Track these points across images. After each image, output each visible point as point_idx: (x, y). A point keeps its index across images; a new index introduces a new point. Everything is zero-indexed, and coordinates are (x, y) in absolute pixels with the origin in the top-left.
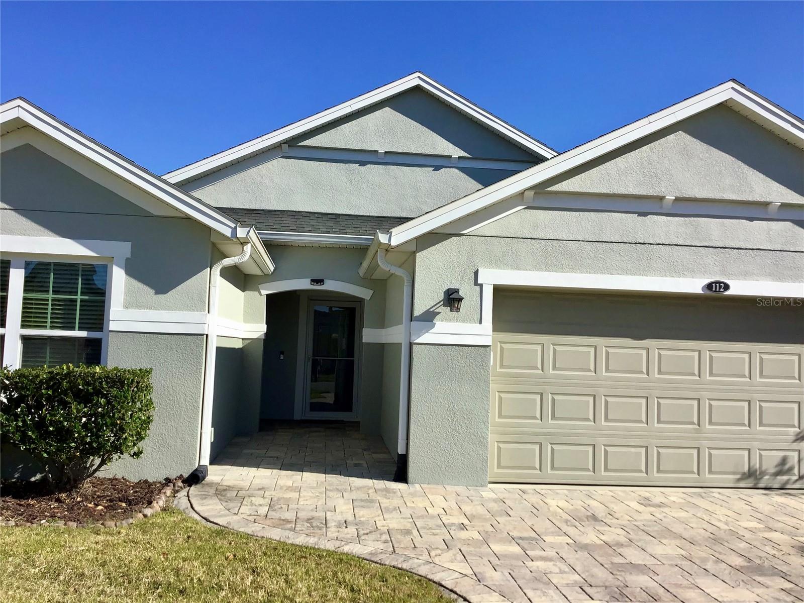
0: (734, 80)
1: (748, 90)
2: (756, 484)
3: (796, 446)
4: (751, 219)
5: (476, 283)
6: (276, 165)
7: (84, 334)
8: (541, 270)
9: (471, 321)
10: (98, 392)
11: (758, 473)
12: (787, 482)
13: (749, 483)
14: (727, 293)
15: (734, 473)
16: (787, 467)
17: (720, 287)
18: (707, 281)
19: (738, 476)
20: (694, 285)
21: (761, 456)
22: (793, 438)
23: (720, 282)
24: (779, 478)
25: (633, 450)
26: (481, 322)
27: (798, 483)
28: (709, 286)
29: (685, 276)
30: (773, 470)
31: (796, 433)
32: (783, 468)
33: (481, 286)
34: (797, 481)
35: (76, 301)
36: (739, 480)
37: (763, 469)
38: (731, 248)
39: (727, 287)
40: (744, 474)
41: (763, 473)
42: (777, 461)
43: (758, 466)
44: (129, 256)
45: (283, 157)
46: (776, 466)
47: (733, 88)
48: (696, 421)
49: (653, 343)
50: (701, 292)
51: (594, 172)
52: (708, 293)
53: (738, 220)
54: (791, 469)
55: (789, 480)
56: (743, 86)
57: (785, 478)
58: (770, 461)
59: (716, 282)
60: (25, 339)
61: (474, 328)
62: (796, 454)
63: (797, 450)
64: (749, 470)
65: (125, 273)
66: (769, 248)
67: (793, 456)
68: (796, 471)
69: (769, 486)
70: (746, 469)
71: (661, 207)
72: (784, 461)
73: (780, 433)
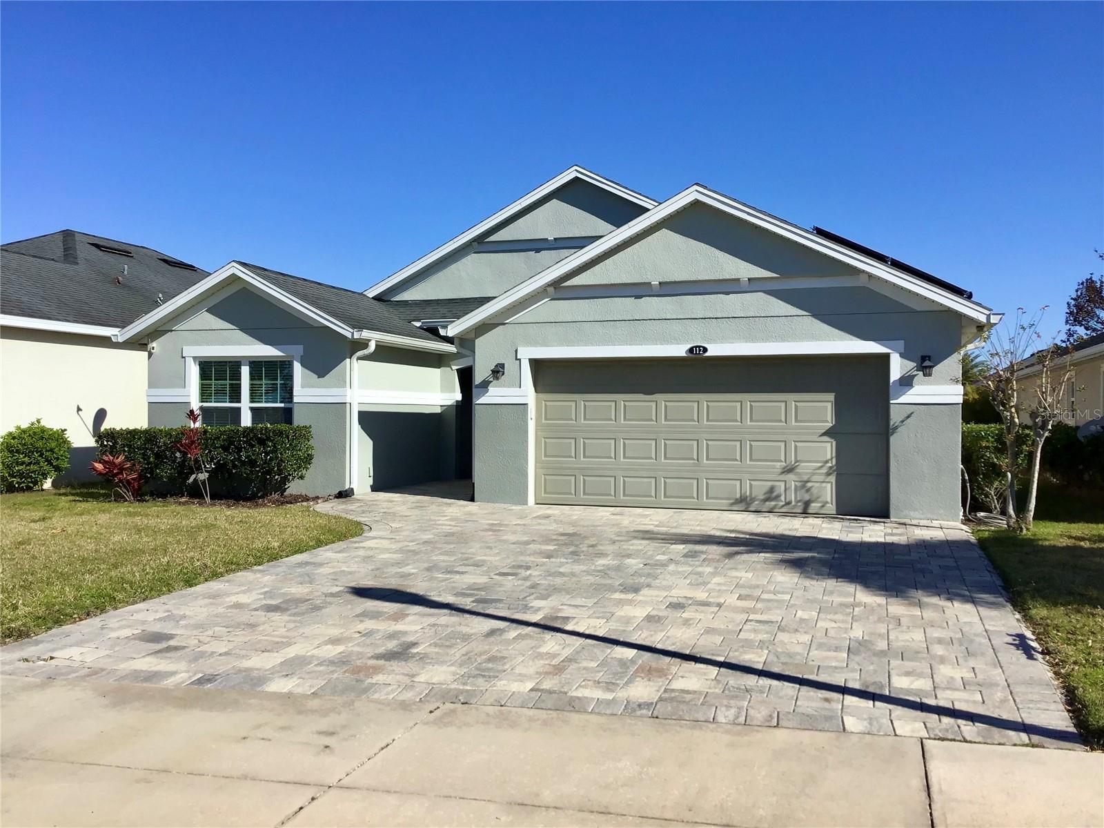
0: (697, 184)
1: (710, 190)
2: (746, 508)
3: (783, 477)
4: (727, 293)
5: (516, 359)
6: (471, 260)
7: (282, 405)
8: (564, 346)
9: (513, 386)
10: (268, 439)
11: (748, 499)
12: (775, 507)
13: (741, 506)
14: (707, 354)
15: (728, 499)
16: (775, 494)
17: (700, 350)
18: (689, 346)
19: (732, 501)
20: (680, 350)
21: (751, 485)
22: (780, 471)
23: (699, 347)
24: (767, 503)
25: (646, 480)
26: (520, 387)
27: (785, 507)
28: (691, 350)
29: (672, 343)
30: (762, 497)
31: (783, 467)
32: (771, 495)
33: (520, 360)
34: (783, 506)
35: (277, 384)
36: (732, 504)
37: (753, 496)
38: (710, 318)
39: (705, 350)
40: (737, 499)
41: (753, 500)
42: (766, 489)
43: (748, 494)
44: (302, 354)
45: (475, 253)
46: (765, 494)
47: (696, 191)
48: (695, 457)
49: (661, 398)
50: (685, 355)
51: (597, 268)
52: (690, 355)
53: (716, 295)
54: (778, 496)
55: (776, 505)
56: (705, 188)
57: (773, 503)
58: (760, 489)
59: (696, 347)
60: (252, 409)
61: (515, 391)
62: (783, 484)
63: (783, 481)
64: (741, 496)
65: (301, 365)
66: (743, 316)
67: (780, 486)
68: (783, 498)
69: (759, 510)
70: (738, 496)
71: (652, 291)
72: (772, 490)
73: (768, 467)
